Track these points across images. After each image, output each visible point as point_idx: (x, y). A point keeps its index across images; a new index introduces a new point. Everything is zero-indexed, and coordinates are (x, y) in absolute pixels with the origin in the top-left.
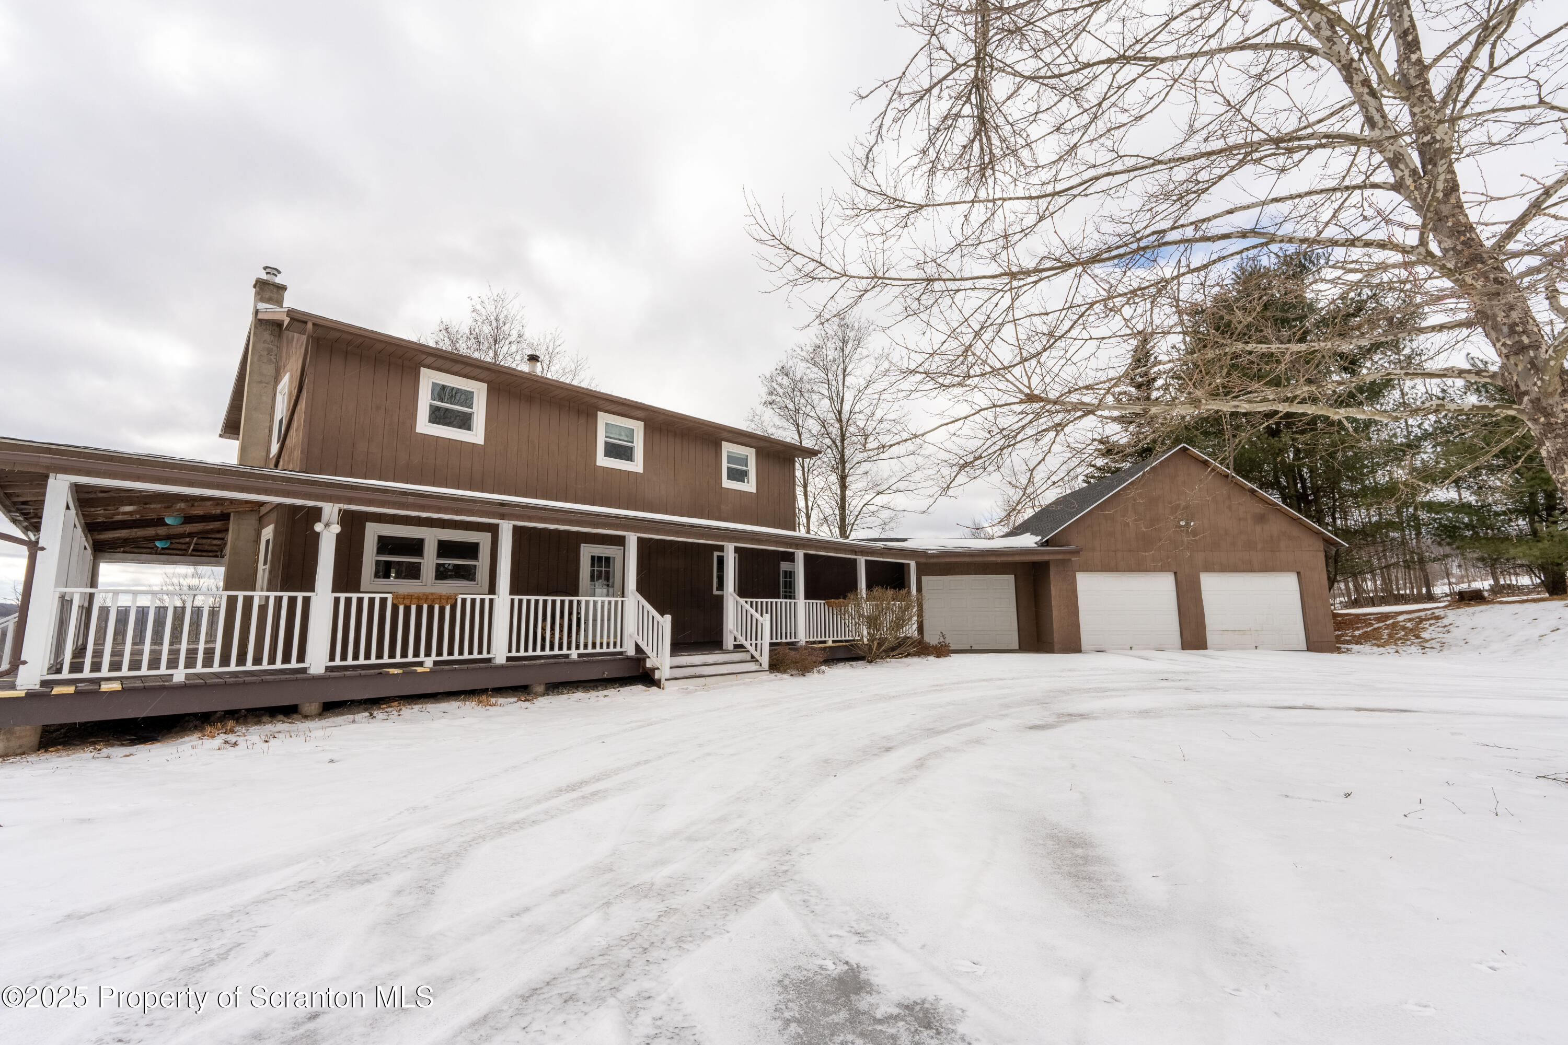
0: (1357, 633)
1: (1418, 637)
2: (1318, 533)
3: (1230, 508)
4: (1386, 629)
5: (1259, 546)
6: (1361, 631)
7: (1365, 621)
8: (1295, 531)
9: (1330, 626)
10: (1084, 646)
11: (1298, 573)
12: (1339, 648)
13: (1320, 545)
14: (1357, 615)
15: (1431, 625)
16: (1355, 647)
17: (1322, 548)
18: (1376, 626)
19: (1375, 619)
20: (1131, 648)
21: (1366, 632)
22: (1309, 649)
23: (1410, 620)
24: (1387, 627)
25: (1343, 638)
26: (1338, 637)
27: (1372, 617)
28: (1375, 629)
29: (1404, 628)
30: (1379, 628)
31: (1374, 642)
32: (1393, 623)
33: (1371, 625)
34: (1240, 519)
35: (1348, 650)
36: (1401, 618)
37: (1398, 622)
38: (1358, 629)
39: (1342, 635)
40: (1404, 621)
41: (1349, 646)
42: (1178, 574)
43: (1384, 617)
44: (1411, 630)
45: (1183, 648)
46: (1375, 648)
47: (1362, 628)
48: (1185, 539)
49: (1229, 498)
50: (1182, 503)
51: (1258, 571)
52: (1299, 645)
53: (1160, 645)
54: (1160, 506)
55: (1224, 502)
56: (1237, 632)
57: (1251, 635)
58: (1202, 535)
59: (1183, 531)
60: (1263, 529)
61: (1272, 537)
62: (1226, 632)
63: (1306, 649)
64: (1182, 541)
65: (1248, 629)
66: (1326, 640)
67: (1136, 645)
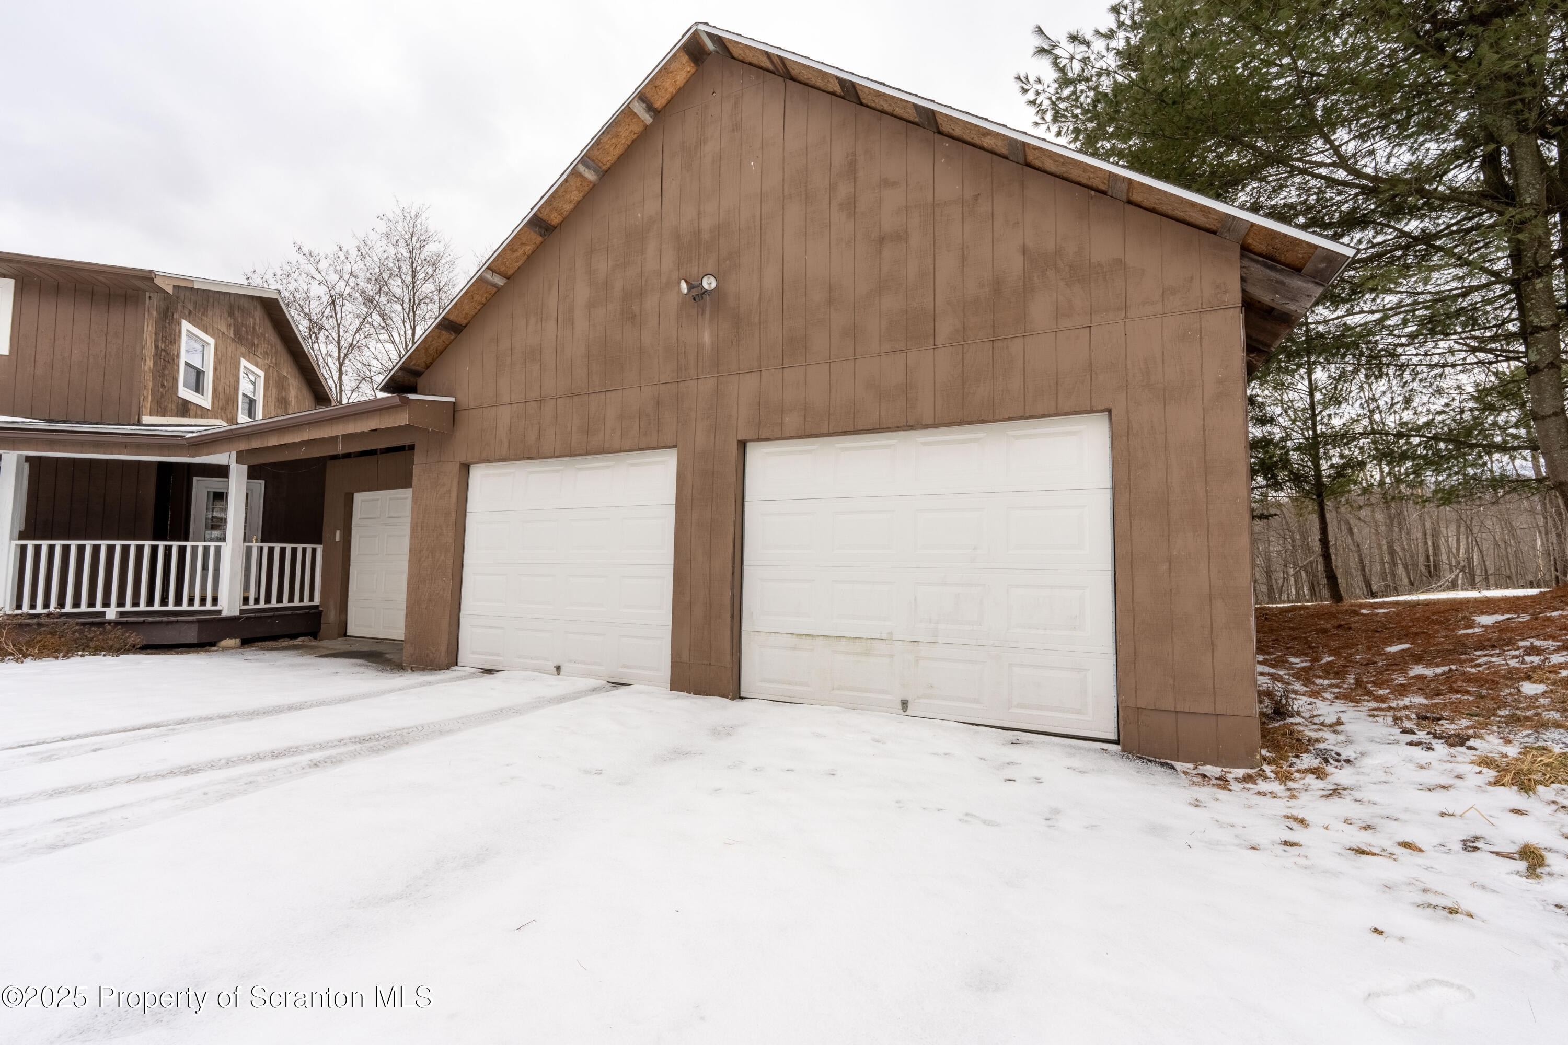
2: (1220, 230)
10: (463, 655)
11: (1111, 416)
13: (1223, 280)
17: (1233, 296)
20: (558, 668)
22: (1120, 738)
34: (882, 240)
42: (682, 449)
45: (673, 684)
48: (707, 338)
49: (851, 169)
50: (707, 224)
51: (930, 421)
52: (1079, 712)
53: (625, 667)
54: (652, 248)
55: (832, 188)
56: (843, 642)
57: (892, 656)
58: (757, 320)
59: (703, 313)
60: (964, 258)
61: (997, 285)
62: (809, 640)
63: (1113, 737)
64: (699, 346)
65: (885, 636)
66: (1207, 708)
67: (570, 661)
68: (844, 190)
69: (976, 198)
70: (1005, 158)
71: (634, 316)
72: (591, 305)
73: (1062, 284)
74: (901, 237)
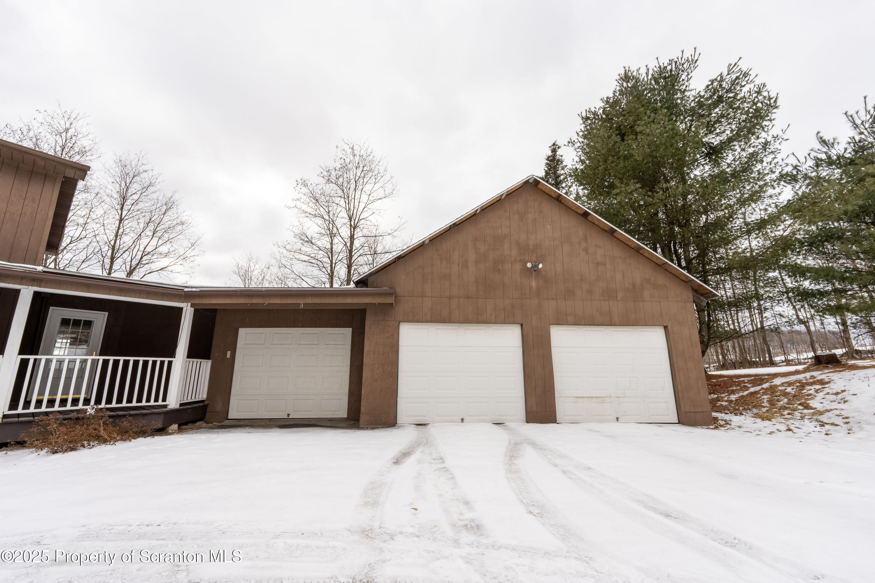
0: (733, 397)
1: (807, 407)
2: (687, 282)
3: (586, 250)
4: (765, 393)
5: (620, 295)
6: (737, 396)
7: (739, 383)
8: (661, 279)
9: (704, 390)
10: (401, 418)
11: (666, 328)
12: (716, 419)
13: (689, 295)
14: (730, 377)
15: (817, 391)
16: (735, 419)
17: (691, 299)
18: (752, 390)
19: (749, 382)
20: (462, 420)
21: (742, 397)
22: (680, 422)
23: (790, 384)
24: (766, 391)
25: (719, 403)
26: (713, 402)
27: (746, 379)
28: (752, 394)
29: (785, 394)
30: (756, 393)
31: (755, 411)
32: (771, 387)
33: (747, 388)
34: (598, 264)
35: (727, 423)
36: (777, 381)
37: (776, 386)
38: (733, 392)
39: (718, 399)
40: (782, 384)
41: (727, 417)
42: (524, 326)
43: (758, 380)
44: (794, 396)
45: (528, 421)
46: (759, 420)
47: (738, 391)
48: (534, 284)
49: (585, 239)
50: (531, 243)
51: (618, 324)
52: (668, 416)
53: (499, 416)
54: (506, 246)
55: (580, 243)
56: (594, 399)
57: (611, 402)
58: (554, 281)
59: (532, 275)
60: (624, 275)
61: (634, 285)
62: (581, 399)
63: (677, 422)
64: (531, 287)
65: (608, 396)
66: (701, 410)
67: (469, 416)
68: (583, 245)
69: (625, 258)
70: (632, 248)
71: (499, 270)
72: (477, 262)
73: (651, 288)
74: (604, 264)
